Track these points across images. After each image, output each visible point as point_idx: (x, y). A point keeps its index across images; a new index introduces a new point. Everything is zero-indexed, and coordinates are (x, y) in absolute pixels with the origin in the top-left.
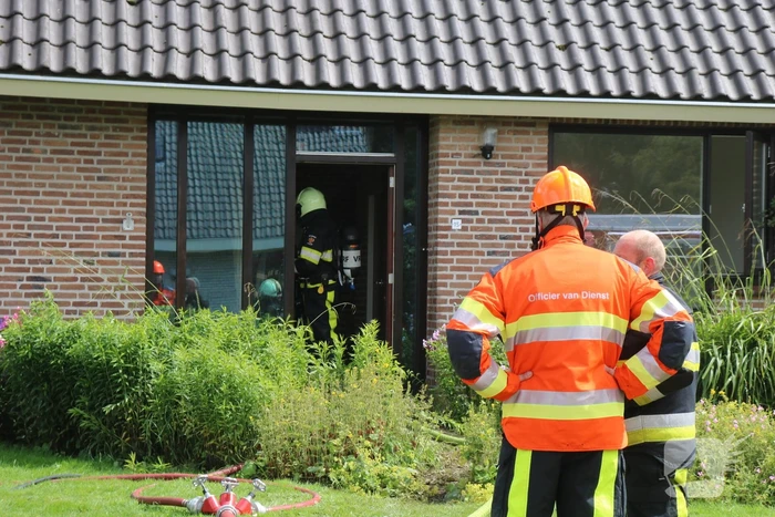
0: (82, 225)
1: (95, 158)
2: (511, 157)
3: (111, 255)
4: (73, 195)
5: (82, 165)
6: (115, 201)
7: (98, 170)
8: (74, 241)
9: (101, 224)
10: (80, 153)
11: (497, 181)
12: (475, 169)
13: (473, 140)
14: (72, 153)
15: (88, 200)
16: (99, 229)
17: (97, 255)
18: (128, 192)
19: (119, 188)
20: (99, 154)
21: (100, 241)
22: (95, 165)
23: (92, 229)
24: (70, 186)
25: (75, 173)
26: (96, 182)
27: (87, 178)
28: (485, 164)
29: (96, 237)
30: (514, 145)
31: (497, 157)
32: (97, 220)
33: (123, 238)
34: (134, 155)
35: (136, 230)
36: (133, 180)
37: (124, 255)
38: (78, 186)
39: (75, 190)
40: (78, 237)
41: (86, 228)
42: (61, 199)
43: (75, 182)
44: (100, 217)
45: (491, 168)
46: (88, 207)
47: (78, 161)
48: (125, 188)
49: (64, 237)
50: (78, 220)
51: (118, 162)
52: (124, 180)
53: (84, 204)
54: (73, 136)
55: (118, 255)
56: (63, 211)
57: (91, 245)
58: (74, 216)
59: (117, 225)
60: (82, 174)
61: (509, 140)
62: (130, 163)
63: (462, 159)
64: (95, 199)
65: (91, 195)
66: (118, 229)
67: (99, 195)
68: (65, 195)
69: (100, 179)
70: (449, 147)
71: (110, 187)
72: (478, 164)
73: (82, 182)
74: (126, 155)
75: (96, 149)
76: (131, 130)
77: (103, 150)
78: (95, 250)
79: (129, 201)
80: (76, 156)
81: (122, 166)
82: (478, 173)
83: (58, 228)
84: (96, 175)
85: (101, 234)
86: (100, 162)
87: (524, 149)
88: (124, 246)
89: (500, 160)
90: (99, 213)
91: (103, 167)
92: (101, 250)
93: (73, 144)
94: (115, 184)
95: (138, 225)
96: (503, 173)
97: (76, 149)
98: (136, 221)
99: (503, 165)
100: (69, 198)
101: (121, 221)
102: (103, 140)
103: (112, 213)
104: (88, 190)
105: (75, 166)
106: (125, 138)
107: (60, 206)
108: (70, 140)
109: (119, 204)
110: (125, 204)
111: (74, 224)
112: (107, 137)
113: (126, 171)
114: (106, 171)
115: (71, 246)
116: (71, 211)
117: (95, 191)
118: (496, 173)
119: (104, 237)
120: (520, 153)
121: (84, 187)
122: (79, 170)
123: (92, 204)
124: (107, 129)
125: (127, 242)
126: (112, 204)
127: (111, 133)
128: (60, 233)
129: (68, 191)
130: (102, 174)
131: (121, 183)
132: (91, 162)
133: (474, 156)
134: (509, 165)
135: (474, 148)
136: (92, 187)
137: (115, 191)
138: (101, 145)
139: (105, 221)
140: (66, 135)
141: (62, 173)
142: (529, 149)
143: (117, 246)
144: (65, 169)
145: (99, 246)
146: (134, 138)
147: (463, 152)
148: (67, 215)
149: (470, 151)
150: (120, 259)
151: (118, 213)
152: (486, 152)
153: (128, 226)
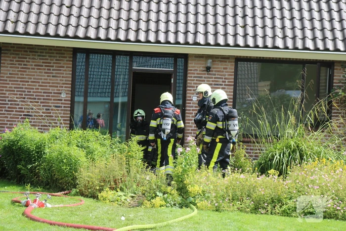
0: (45, 94)
1: (51, 68)
2: (219, 71)
3: (56, 107)
4: (42, 83)
5: (46, 71)
6: (59, 85)
7: (53, 73)
8: (42, 101)
9: (53, 94)
10: (45, 66)
11: (212, 81)
12: (203, 76)
13: (203, 64)
14: (42, 66)
15: (48, 85)
16: (52, 96)
17: (51, 106)
18: (64, 82)
19: (61, 80)
20: (53, 66)
21: (52, 101)
22: (51, 71)
23: (49, 96)
24: (41, 79)
25: (43, 74)
26: (51, 78)
27: (48, 76)
28: (208, 74)
29: (51, 100)
30: (220, 66)
31: (212, 71)
32: (51, 93)
33: (61, 100)
34: (67, 67)
35: (66, 97)
36: (66, 77)
37: (61, 107)
38: (44, 79)
39: (43, 81)
40: (44, 99)
41: (47, 96)
42: (38, 84)
43: (43, 78)
44: (53, 92)
45: (210, 76)
46: (48, 88)
47: (45, 69)
48: (63, 81)
49: (38, 99)
50: (44, 93)
51: (61, 70)
52: (63, 77)
53: (46, 86)
54: (43, 59)
55: (59, 107)
56: (38, 89)
57: (49, 103)
58: (43, 91)
59: (59, 95)
60: (46, 75)
61: (218, 64)
62: (65, 70)
63: (198, 72)
64: (51, 85)
65: (49, 83)
66: (59, 97)
67: (53, 83)
68: (39, 82)
69: (53, 76)
70: (192, 67)
71: (57, 80)
72: (205, 74)
73: (46, 77)
74: (63, 67)
75: (52, 65)
76: (65, 57)
77: (55, 65)
78: (50, 105)
79: (64, 86)
80: (44, 67)
81: (62, 72)
82: (205, 78)
83: (36, 96)
84: (51, 75)
85: (53, 98)
86: (53, 70)
87: (224, 68)
88: (62, 104)
89: (214, 73)
90: (52, 90)
91: (54, 72)
92: (52, 105)
93: (43, 63)
94: (59, 79)
95: (67, 95)
96: (215, 78)
97: (44, 64)
98: (67, 94)
99: (215, 75)
100: (40, 84)
101: (61, 93)
102: (55, 61)
103: (57, 90)
104: (48, 81)
105: (44, 71)
106: (64, 61)
107: (37, 87)
108: (42, 61)
109: (60, 87)
110: (62, 87)
111: (42, 94)
112: (56, 60)
113: (63, 74)
114: (55, 73)
115: (41, 103)
116: (41, 89)
117: (51, 81)
118: (212, 78)
119: (54, 100)
120: (222, 70)
121: (47, 79)
122: (45, 73)
123: (49, 86)
124: (56, 57)
125: (63, 102)
126: (57, 87)
127: (58, 58)
128: (37, 97)
129: (40, 81)
130: (54, 75)
131: (61, 78)
132: (50, 70)
133: (203, 71)
134: (218, 75)
135: (203, 67)
136: (50, 80)
137: (59, 82)
138: (54, 63)
139: (54, 93)
140: (40, 59)
141: (38, 74)
142: (226, 68)
143: (59, 103)
144: (39, 72)
145: (52, 103)
146: (67, 61)
147: (198, 69)
148: (40, 91)
149: (201, 69)
150: (60, 108)
151: (59, 90)
152: (208, 69)
153: (63, 96)
